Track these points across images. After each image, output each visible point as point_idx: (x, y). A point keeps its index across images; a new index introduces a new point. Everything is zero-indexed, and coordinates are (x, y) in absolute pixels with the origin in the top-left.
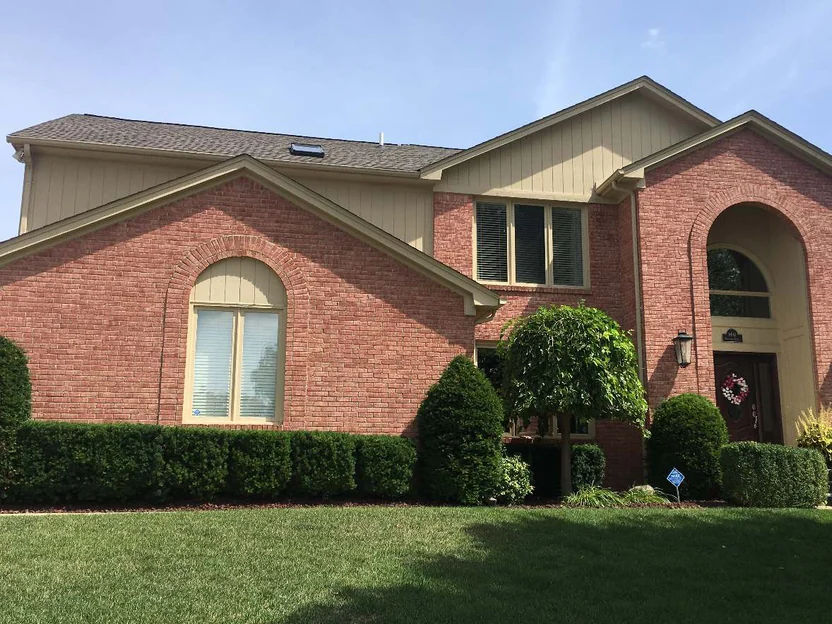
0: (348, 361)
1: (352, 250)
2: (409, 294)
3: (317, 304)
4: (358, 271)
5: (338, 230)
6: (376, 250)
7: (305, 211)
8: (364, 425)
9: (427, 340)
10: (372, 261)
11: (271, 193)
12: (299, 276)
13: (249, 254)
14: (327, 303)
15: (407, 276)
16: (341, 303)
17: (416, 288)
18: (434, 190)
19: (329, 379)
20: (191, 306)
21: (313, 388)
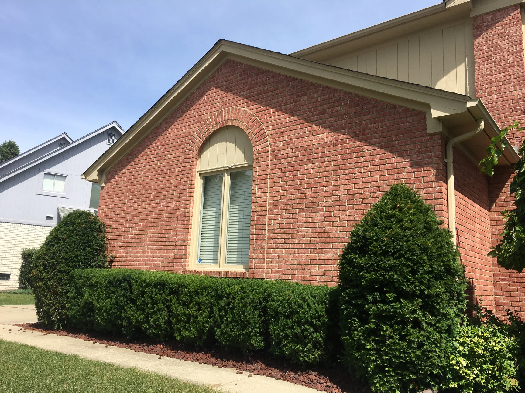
0: (301, 206)
1: (304, 95)
2: (360, 124)
3: (276, 154)
4: (311, 114)
5: (294, 79)
6: (328, 87)
7: (269, 71)
8: (316, 273)
9: (379, 173)
10: (324, 99)
11: (246, 65)
12: (262, 132)
13: (229, 123)
14: (285, 152)
15: (358, 105)
16: (296, 149)
17: (369, 116)
18: (472, 15)
19: (285, 226)
20: (197, 175)
21: (272, 236)
